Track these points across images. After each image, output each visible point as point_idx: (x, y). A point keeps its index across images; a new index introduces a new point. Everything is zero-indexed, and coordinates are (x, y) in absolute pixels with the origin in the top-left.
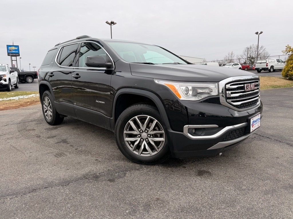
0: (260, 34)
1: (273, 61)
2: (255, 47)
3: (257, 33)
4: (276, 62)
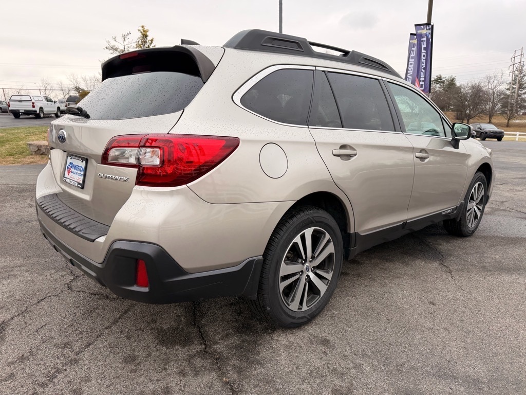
1: (40, 99)
4: (45, 101)
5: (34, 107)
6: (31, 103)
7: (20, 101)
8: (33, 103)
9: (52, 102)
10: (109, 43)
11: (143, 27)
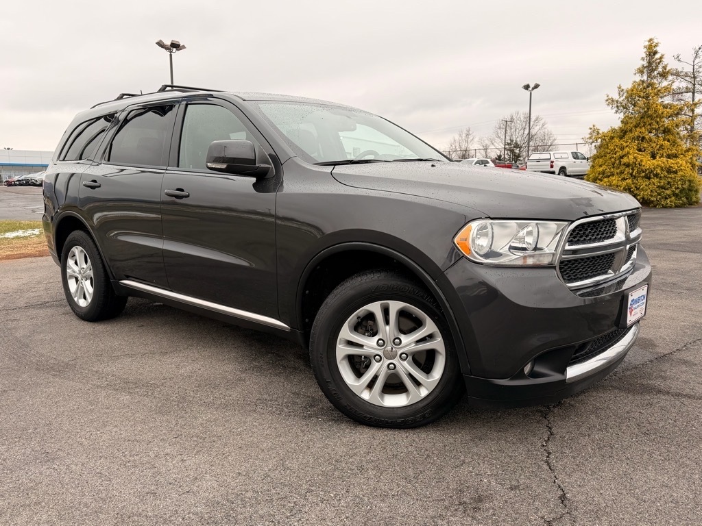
0: (533, 89)
1: (565, 156)
2: (522, 119)
3: (527, 87)
4: (571, 159)
5: (552, 166)
6: (549, 163)
7: (538, 160)
8: (552, 162)
9: (585, 159)
11: (651, 40)
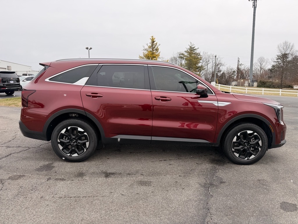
0: (90, 49)
3: (87, 48)
10: (144, 47)
